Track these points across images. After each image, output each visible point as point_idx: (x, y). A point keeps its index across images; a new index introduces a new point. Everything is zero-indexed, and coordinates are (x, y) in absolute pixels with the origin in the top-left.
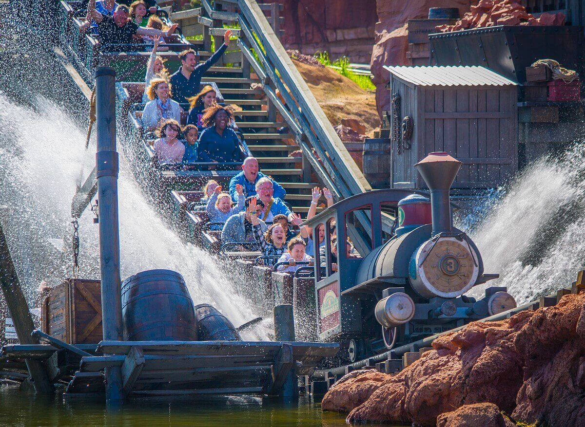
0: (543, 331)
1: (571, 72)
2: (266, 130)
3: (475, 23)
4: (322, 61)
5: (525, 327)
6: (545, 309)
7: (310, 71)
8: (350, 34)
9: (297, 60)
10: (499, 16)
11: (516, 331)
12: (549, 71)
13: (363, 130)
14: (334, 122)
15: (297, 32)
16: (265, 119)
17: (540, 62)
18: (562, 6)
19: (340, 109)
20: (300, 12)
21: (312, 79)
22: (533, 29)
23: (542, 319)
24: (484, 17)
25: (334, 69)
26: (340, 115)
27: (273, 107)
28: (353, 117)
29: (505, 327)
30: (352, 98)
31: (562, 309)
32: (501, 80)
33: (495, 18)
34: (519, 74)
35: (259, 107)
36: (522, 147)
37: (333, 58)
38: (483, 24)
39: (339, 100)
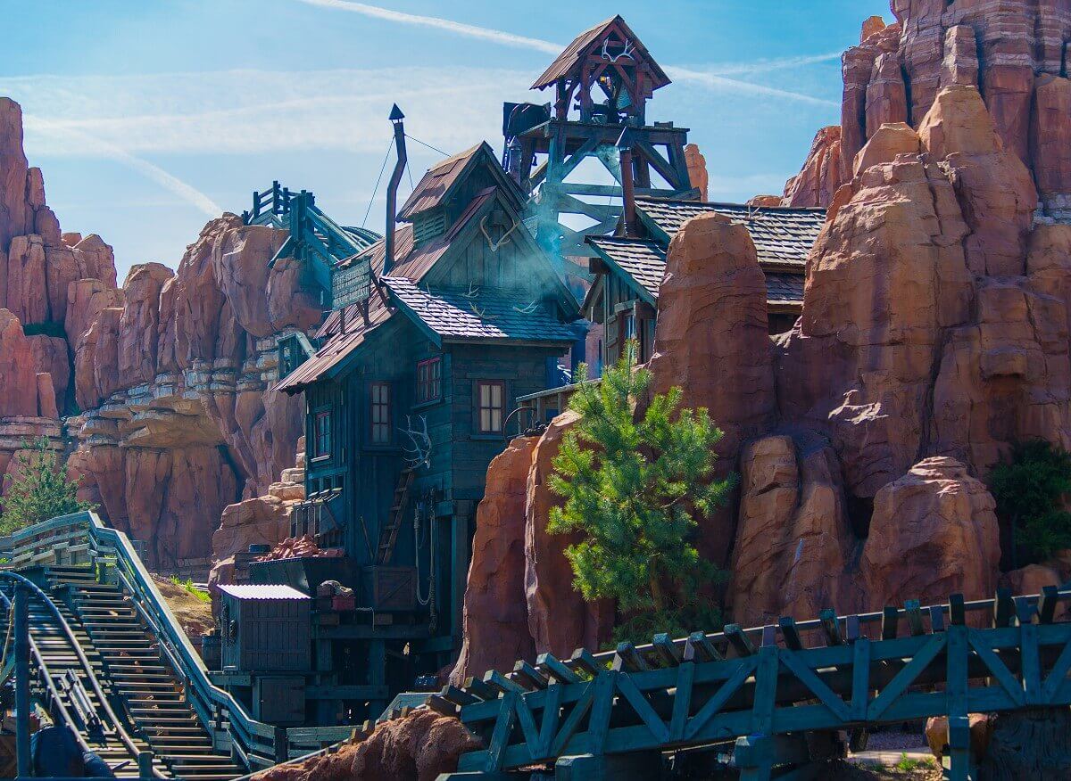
0: (328, 771)
1: (348, 590)
2: (134, 629)
3: (282, 555)
4: (175, 581)
5: (315, 768)
6: (329, 755)
7: (166, 588)
8: (194, 562)
9: (156, 580)
10: (299, 550)
11: (309, 771)
12: (332, 589)
13: (202, 630)
14: (182, 624)
15: (157, 559)
16: (134, 621)
17: (326, 582)
18: (342, 544)
19: (186, 614)
20: (159, 547)
21: (167, 594)
22: (321, 559)
23: (327, 763)
24: (288, 550)
25: (183, 587)
26: (186, 619)
27: (139, 612)
28: (195, 620)
29: (301, 768)
30: (195, 607)
31: (341, 756)
32: (299, 595)
33: (295, 552)
34: (312, 591)
35: (129, 613)
36: (313, 643)
37: (183, 579)
38: (287, 556)
39: (186, 609)
